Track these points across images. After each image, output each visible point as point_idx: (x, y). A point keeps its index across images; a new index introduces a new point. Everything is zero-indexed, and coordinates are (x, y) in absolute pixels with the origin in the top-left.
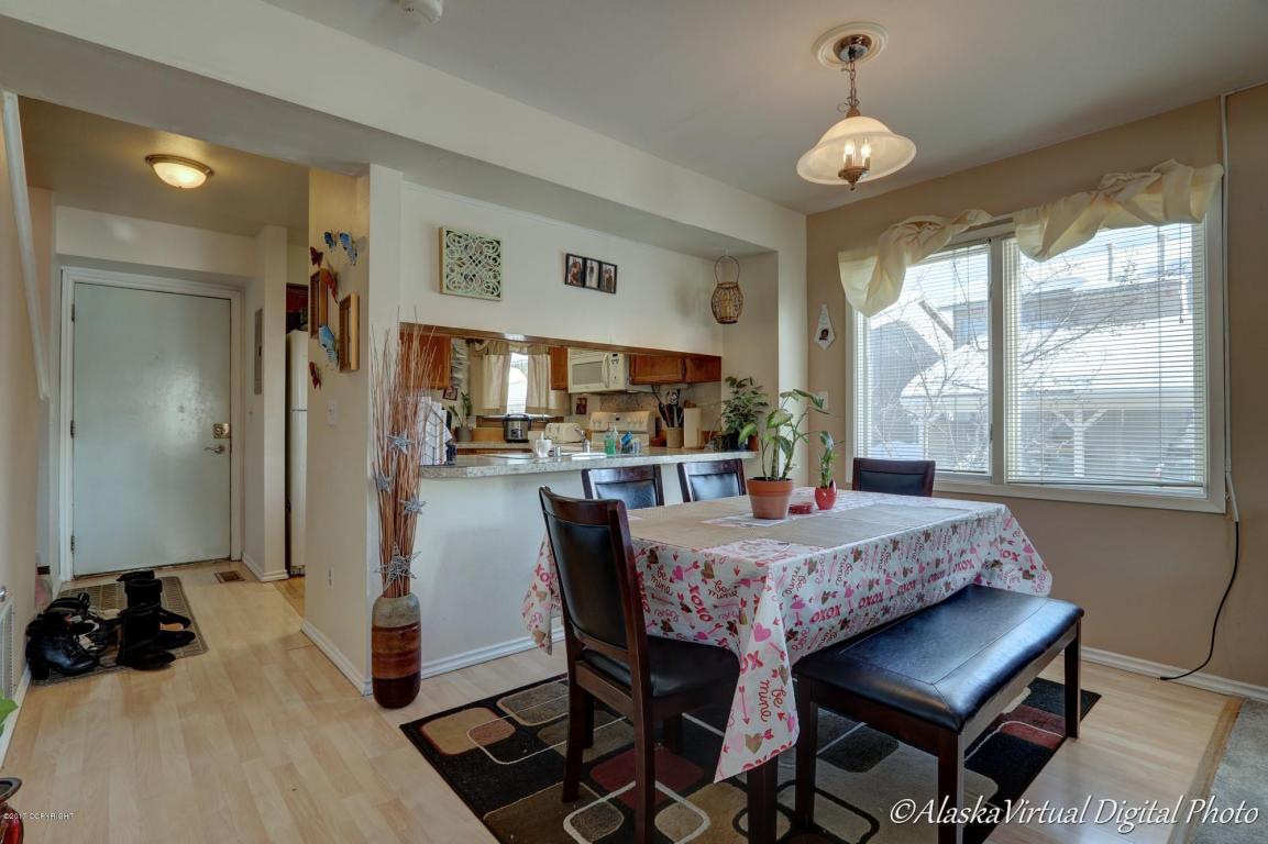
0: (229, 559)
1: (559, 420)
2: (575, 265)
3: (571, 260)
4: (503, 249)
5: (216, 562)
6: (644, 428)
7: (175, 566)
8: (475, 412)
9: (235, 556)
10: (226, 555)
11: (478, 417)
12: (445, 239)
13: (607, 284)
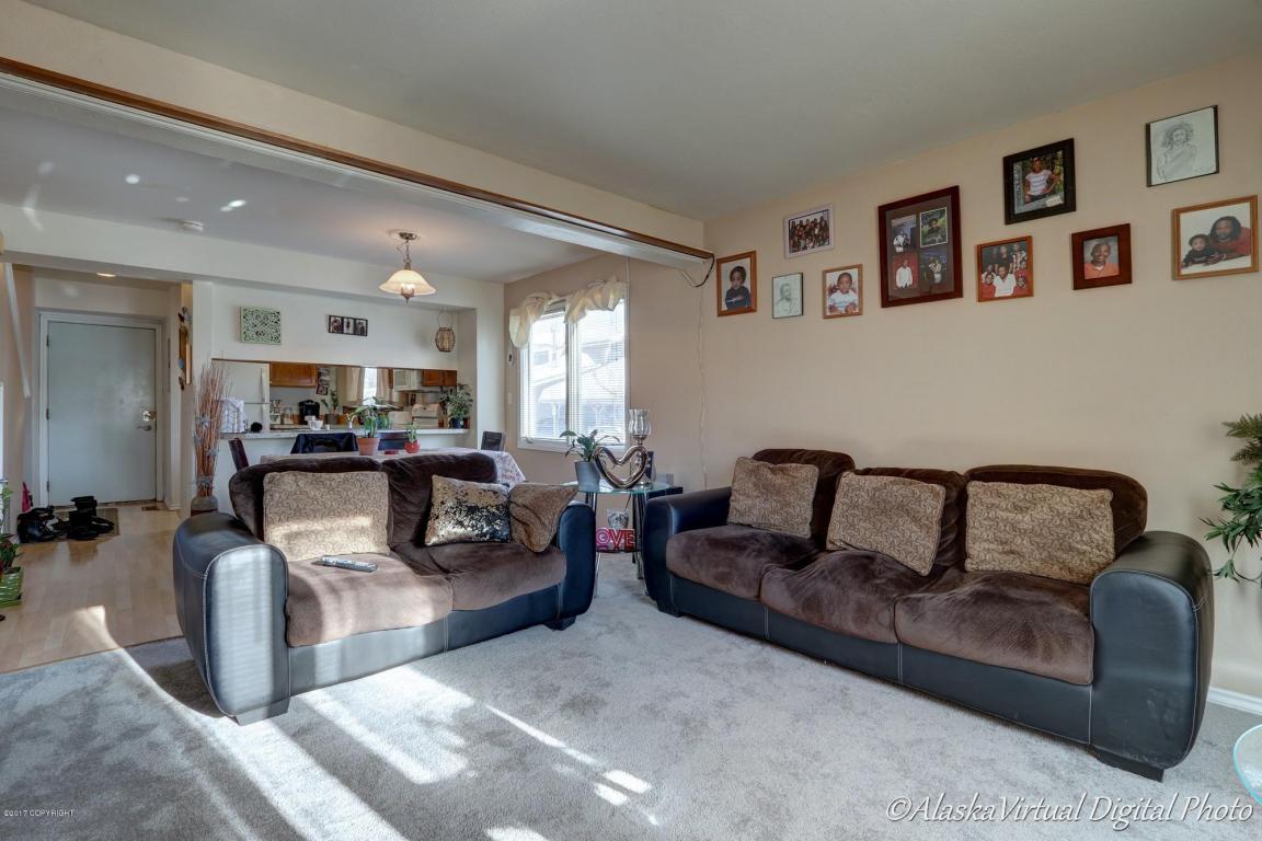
0: (155, 500)
1: (401, 409)
2: (335, 321)
3: (332, 319)
4: (282, 317)
5: (145, 502)
6: (435, 415)
7: (117, 503)
8: (341, 403)
9: (159, 499)
10: (153, 497)
11: (344, 407)
12: (243, 314)
13: (360, 329)
